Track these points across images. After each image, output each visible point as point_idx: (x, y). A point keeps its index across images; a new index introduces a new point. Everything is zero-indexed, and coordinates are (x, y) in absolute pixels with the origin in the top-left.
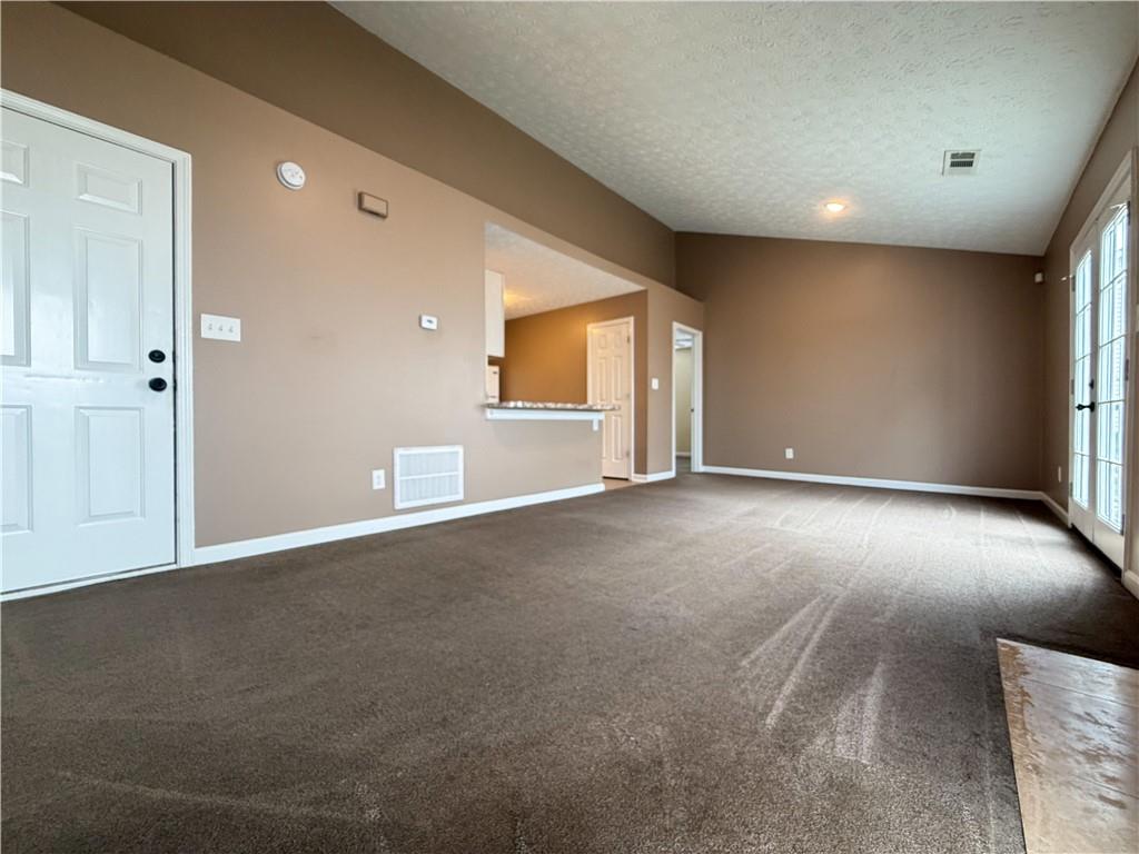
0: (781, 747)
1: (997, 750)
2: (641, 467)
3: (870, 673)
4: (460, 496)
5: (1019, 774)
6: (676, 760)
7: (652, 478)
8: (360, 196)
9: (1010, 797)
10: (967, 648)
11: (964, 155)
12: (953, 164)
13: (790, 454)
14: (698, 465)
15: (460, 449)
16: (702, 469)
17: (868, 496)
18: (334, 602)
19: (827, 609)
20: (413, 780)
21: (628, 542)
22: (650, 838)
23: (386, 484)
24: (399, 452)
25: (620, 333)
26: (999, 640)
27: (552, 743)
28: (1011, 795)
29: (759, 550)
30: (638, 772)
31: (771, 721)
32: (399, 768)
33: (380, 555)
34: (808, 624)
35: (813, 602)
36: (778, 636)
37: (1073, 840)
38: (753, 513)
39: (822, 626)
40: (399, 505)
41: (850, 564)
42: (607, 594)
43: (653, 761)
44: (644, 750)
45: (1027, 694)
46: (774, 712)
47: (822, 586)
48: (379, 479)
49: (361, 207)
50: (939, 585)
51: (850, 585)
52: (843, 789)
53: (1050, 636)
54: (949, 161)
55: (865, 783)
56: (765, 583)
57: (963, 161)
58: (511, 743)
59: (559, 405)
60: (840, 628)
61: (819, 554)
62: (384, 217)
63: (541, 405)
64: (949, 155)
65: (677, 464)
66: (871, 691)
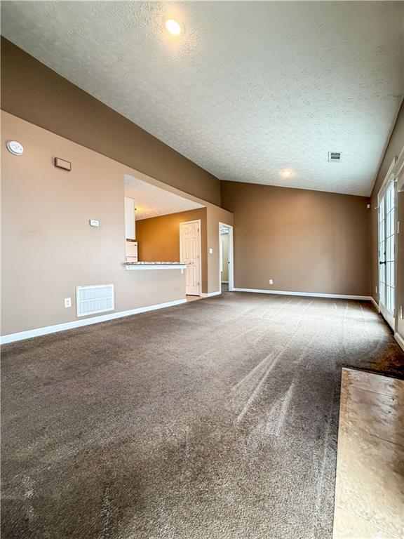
0: (242, 431)
1: (333, 422)
2: (205, 290)
3: (288, 389)
4: (113, 309)
5: (340, 434)
6: (192, 444)
7: (209, 295)
8: (55, 160)
9: (334, 446)
10: (329, 374)
11: (336, 154)
12: (332, 158)
13: (271, 282)
14: (232, 288)
15: (112, 286)
16: (234, 289)
17: (303, 300)
18: (35, 371)
19: (275, 358)
20: (56, 471)
21: (192, 328)
22: (172, 488)
23: (72, 304)
24: (79, 288)
25: (194, 227)
26: (343, 368)
27: (134, 441)
28: (334, 444)
29: (251, 330)
30: (173, 452)
31: (239, 418)
32: (50, 465)
33: (66, 342)
34: (266, 367)
35: (270, 355)
36: (251, 373)
37: (355, 463)
38: (252, 311)
39: (271, 367)
40: (79, 315)
41: (289, 335)
42: (177, 357)
43: (181, 445)
44: (178, 440)
45: (350, 394)
46: (242, 413)
47: (275, 347)
48: (68, 303)
49: (55, 165)
50: (324, 343)
51: (287, 345)
52: (265, 449)
53: (362, 365)
54: (330, 156)
55: (275, 446)
56: (251, 347)
57: (336, 156)
58: (113, 443)
59: (163, 263)
60: (279, 367)
61: (276, 331)
62: (69, 170)
63: (153, 263)
64: (330, 154)
65: (222, 287)
66: (287, 398)
